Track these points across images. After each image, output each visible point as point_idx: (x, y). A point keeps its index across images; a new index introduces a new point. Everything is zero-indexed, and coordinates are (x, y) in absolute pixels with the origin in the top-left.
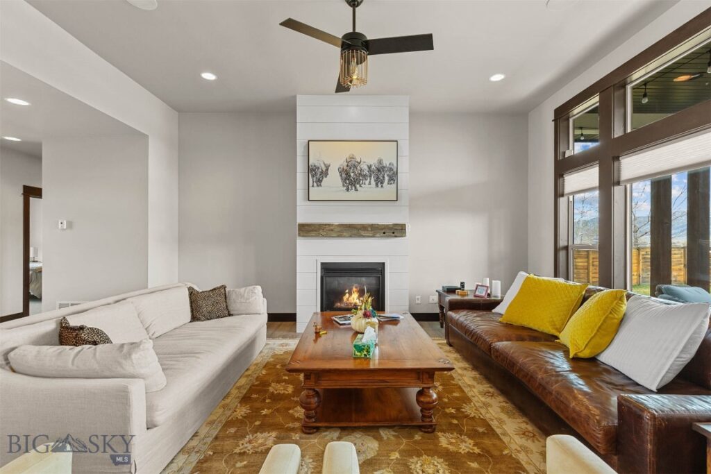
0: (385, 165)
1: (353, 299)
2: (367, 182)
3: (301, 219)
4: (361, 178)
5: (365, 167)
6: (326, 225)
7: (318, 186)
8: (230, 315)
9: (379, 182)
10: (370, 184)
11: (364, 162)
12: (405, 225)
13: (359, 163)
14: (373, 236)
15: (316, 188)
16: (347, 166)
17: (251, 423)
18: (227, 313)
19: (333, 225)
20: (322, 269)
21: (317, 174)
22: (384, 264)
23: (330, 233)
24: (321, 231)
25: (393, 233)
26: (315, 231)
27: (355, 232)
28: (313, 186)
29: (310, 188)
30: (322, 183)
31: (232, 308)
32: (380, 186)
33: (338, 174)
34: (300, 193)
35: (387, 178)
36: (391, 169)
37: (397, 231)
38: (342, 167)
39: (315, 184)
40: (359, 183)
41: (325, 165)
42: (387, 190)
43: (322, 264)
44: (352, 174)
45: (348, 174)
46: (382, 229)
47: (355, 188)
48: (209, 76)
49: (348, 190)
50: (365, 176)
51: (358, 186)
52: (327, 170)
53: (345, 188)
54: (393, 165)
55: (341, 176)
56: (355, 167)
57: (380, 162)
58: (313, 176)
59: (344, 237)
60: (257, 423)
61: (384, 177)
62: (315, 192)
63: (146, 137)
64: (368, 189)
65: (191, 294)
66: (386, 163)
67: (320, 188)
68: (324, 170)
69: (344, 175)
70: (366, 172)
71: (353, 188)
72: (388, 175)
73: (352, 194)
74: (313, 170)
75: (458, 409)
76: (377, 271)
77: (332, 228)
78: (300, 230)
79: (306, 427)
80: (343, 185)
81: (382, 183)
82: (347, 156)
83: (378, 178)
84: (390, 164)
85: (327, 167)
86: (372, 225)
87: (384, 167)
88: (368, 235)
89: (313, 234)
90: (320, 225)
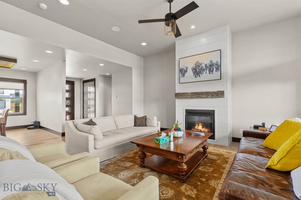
0: (214, 63)
1: (200, 128)
2: (205, 72)
3: (177, 91)
4: (202, 71)
5: (203, 65)
6: (186, 93)
7: (183, 77)
8: (146, 126)
9: (211, 71)
10: (206, 73)
11: (203, 63)
12: (224, 91)
13: (201, 64)
14: (207, 98)
15: (183, 78)
16: (195, 66)
17: (130, 159)
18: (145, 126)
19: (188, 93)
20: (186, 112)
21: (183, 72)
22: (214, 111)
23: (187, 96)
24: (184, 96)
25: (217, 95)
26: (181, 96)
27: (198, 95)
28: (181, 77)
29: (180, 78)
30: (185, 75)
31: (148, 123)
32: (211, 73)
33: (192, 71)
34: (177, 81)
35: (215, 69)
36: (217, 64)
37: (220, 94)
38: (193, 67)
39: (182, 76)
40: (201, 73)
41: (186, 67)
42: (216, 75)
43: (186, 110)
44: (198, 70)
45: (196, 70)
46: (211, 94)
47: (199, 75)
48: (144, 44)
49: (196, 77)
50: (204, 70)
51: (200, 75)
52: (187, 69)
53: (194, 76)
54: (218, 62)
55: (193, 71)
56: (199, 66)
57: (211, 61)
58: (181, 73)
59: (194, 98)
60: (131, 160)
61: (213, 69)
62: (183, 80)
63: (131, 68)
64: (205, 76)
65: (135, 118)
66: (214, 62)
67: (184, 78)
68: (186, 70)
69: (194, 71)
70: (204, 68)
71: (198, 76)
72: (215, 68)
73: (198, 79)
74: (181, 70)
75: (207, 180)
76: (211, 114)
77: (188, 94)
78: (175, 96)
79: (141, 165)
80: (194, 75)
81: (212, 72)
82: (195, 62)
83: (210, 69)
84: (216, 62)
85: (187, 68)
86: (206, 92)
87: (213, 64)
88: (204, 97)
89: (180, 97)
90: (183, 93)
